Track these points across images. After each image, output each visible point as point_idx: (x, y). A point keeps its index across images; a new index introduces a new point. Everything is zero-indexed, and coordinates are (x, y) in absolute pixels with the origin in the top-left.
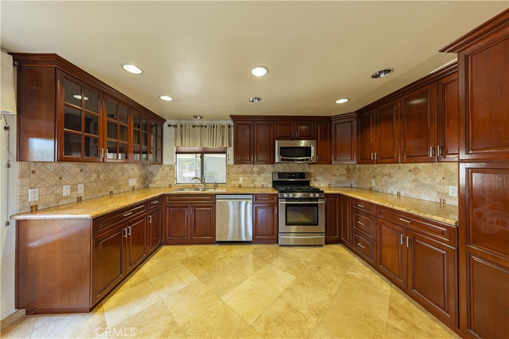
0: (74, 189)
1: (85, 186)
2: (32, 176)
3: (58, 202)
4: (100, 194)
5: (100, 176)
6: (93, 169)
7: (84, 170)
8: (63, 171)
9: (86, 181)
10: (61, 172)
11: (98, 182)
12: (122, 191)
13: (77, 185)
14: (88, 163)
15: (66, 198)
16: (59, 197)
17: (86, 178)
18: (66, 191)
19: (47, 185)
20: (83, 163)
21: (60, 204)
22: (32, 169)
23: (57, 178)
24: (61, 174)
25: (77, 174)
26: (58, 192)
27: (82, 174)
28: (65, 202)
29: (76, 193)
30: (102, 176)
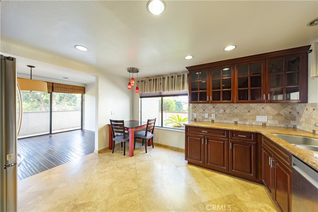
0: (210, 115)
1: (216, 115)
2: (195, 108)
3: (203, 120)
4: (226, 121)
5: (226, 111)
6: (221, 107)
7: (215, 107)
8: (205, 107)
9: (216, 113)
10: (204, 108)
11: (224, 114)
12: (247, 123)
13: (211, 114)
14: (217, 104)
15: (206, 119)
16: (204, 118)
17: (216, 111)
18: (206, 116)
19: (199, 112)
20: (215, 104)
21: (204, 120)
22: (195, 106)
23: (203, 110)
24: (204, 109)
25: (212, 109)
26: (203, 115)
27: (214, 109)
28: (206, 120)
29: (211, 117)
30: (228, 111)
